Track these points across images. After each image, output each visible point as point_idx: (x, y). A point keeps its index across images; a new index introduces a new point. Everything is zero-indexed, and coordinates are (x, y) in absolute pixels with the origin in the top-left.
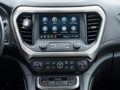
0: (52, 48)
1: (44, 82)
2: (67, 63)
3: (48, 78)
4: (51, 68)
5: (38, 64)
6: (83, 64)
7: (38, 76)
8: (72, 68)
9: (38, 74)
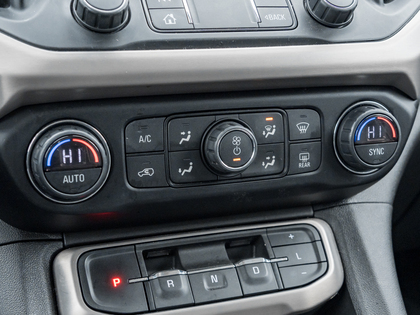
0: (170, 20)
1: (116, 282)
2: (270, 132)
3: (140, 252)
4: (169, 177)
5: (75, 147)
6: (377, 132)
7: (65, 248)
8: (304, 161)
9: (62, 232)
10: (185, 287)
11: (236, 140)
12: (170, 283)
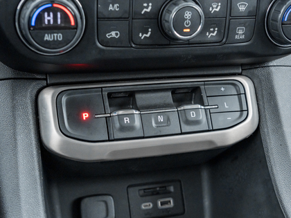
1: (85, 116)
2: (216, 8)
3: (105, 94)
4: (131, 40)
5: (55, 11)
7: (48, 86)
8: (240, 33)
9: (46, 74)
10: (137, 123)
11: (188, 15)
12: (126, 120)
